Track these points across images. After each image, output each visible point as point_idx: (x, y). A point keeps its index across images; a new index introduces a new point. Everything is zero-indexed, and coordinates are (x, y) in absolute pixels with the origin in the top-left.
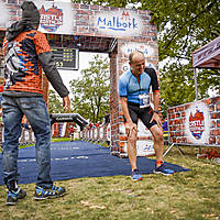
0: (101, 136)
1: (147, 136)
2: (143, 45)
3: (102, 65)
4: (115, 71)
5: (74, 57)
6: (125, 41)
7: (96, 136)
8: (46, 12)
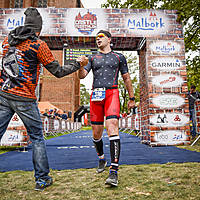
0: (129, 125)
1: (175, 126)
2: (170, 42)
4: (145, 67)
6: (154, 39)
7: (124, 125)
8: (82, 18)
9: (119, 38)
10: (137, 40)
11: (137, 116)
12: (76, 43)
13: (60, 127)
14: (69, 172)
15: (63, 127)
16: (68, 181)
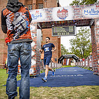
0: (87, 65)
3: (84, 32)
4: (94, 34)
5: (74, 30)
7: (84, 65)
8: (60, 12)
9: (80, 20)
10: (90, 20)
11: (91, 60)
12: (58, 24)
13: (52, 66)
14: (57, 88)
15: (53, 66)
16: (56, 93)
